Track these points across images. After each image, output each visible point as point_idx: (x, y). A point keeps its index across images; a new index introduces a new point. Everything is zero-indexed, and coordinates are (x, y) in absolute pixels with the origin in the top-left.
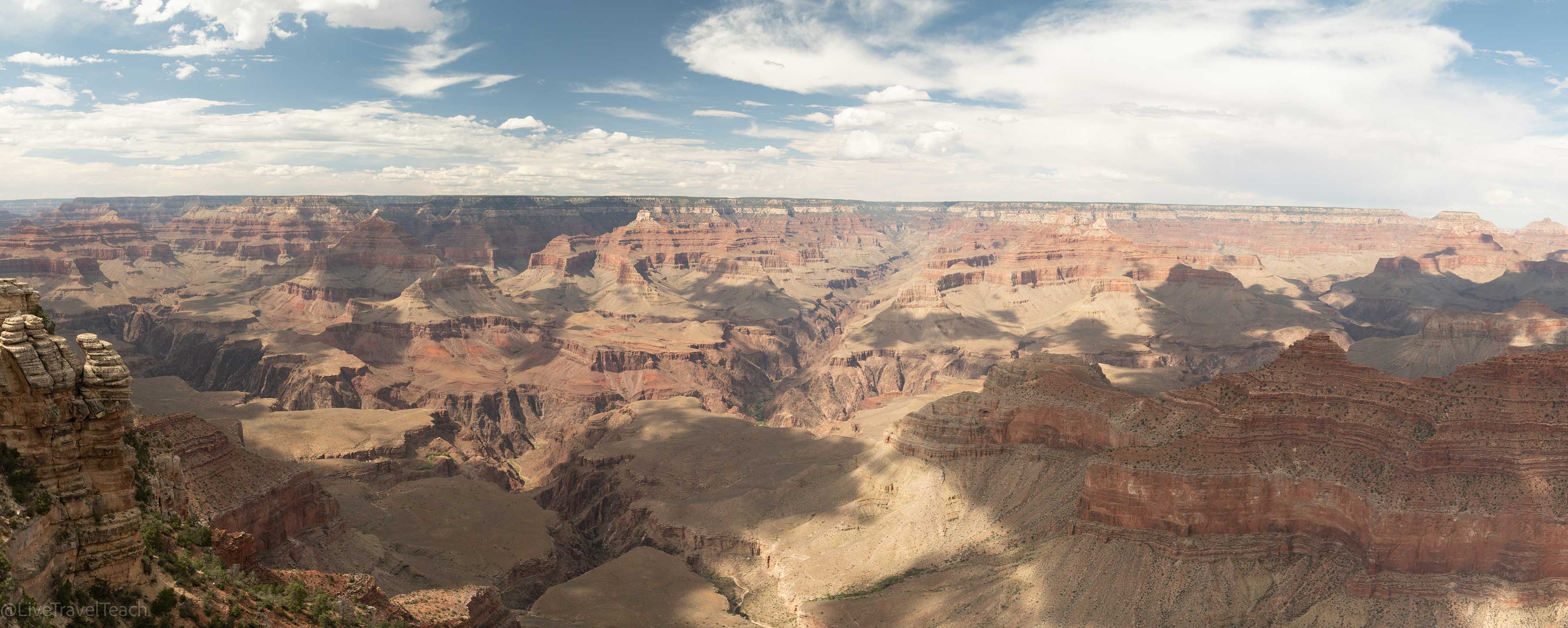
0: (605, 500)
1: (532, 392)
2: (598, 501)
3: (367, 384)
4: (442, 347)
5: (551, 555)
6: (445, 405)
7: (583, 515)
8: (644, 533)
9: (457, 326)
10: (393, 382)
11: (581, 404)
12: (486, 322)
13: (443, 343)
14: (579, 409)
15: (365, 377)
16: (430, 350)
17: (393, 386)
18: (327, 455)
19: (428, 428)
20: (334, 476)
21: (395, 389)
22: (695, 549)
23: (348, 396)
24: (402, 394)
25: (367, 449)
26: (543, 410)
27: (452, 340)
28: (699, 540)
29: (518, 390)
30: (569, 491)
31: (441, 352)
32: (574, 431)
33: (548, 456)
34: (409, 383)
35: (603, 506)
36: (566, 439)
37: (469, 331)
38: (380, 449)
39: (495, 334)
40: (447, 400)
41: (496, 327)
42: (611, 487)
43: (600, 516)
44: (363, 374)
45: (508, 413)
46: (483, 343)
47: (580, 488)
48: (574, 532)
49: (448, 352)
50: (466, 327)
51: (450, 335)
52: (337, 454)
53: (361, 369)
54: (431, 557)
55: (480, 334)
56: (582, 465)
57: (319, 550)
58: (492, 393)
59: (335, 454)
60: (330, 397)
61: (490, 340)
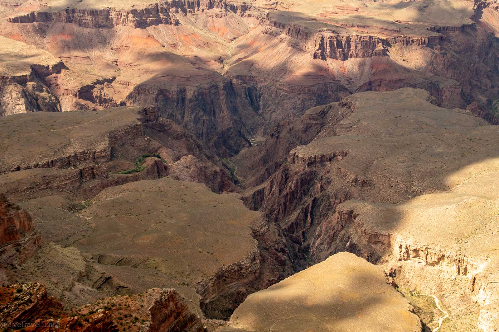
0: (315, 201)
1: (250, 85)
2: (308, 201)
3: (65, 82)
4: (149, 36)
5: (254, 259)
6: (156, 101)
7: (293, 217)
8: (349, 238)
9: (166, 12)
10: (95, 78)
11: (301, 96)
12: (199, 5)
13: (151, 30)
14: (299, 101)
15: (62, 75)
16: (135, 40)
17: (95, 84)
18: (22, 166)
19: (135, 127)
20: (32, 188)
21: (98, 86)
22: (400, 260)
23: (44, 99)
24: (107, 92)
25: (68, 155)
26: (261, 103)
27: (161, 26)
28: (404, 250)
29: (234, 81)
30: (280, 191)
31: (150, 41)
32: (291, 126)
33: (263, 153)
34: (114, 78)
35: (313, 207)
36: (281, 135)
37: (179, 16)
38: (83, 153)
39: (210, 19)
40: (158, 96)
41: (210, 11)
42: (321, 187)
43: (309, 218)
44: (59, 72)
45: (224, 107)
46: (196, 30)
47: (290, 188)
48: (279, 235)
49: (157, 41)
50: (177, 12)
51: (158, 22)
52: (35, 163)
53: (55, 67)
54: (135, 266)
55: (193, 20)
56: (294, 162)
57: (12, 272)
58: (206, 86)
59: (33, 164)
60: (22, 101)
61: (205, 26)
